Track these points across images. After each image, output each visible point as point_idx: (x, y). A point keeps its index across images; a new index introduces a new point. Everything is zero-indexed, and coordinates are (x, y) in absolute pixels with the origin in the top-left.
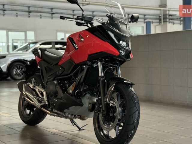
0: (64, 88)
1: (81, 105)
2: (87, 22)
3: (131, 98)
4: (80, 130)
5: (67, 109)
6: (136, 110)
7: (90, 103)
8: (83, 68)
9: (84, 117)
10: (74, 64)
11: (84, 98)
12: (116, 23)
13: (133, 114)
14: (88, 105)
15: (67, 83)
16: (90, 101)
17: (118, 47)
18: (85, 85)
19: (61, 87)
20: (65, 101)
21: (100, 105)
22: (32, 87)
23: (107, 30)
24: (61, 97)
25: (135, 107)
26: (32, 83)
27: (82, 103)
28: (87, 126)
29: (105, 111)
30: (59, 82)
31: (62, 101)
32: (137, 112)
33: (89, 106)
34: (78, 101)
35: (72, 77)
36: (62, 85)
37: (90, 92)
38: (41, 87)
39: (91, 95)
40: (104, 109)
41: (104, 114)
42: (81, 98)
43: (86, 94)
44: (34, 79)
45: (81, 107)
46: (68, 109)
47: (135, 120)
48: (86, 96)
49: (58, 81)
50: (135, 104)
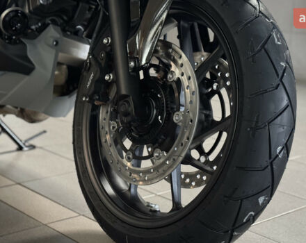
1: (25, 68)
3: (263, 47)
4: (20, 148)
7: (59, 64)
9: (35, 113)
11: (36, 41)
14: (53, 71)
16: (62, 56)
21: (108, 73)
25: (281, 87)
27: (30, 61)
28: (44, 135)
29: (131, 99)
32: (289, 110)
33: (56, 73)
37: (60, 21)
39: (64, 31)
40: (124, 92)
41: (126, 114)
42: (23, 40)
43: (45, 26)
45: (27, 78)
48: (43, 33)
50: (280, 73)
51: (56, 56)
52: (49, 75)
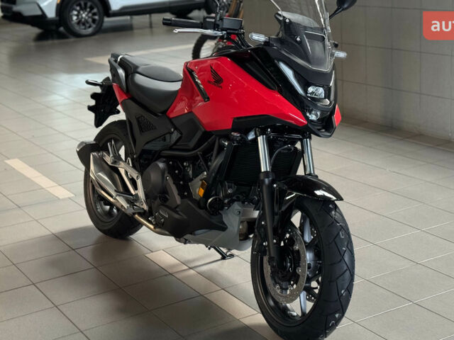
0: (181, 183)
1: (223, 228)
2: (229, 31)
3: (334, 240)
4: (224, 258)
5: (191, 234)
6: (345, 268)
7: (242, 222)
8: (224, 145)
10: (203, 130)
12: (298, 39)
13: (338, 278)
14: (239, 227)
15: (189, 166)
16: (243, 218)
17: (303, 104)
18: (230, 184)
19: (176, 179)
20: (185, 217)
21: (265, 241)
22: (109, 163)
23: (276, 61)
24: (176, 208)
25: (343, 261)
26: (109, 154)
27: (224, 224)
30: (171, 163)
31: (176, 216)
32: (348, 272)
33: (241, 227)
34: (214, 220)
35: (199, 158)
36: (177, 172)
37: (241, 197)
38: (131, 165)
39: (243, 203)
40: (272, 255)
44: (113, 142)
45: (224, 233)
46: (195, 235)
47: (343, 292)
48: (231, 207)
49: (166, 162)
50: (342, 254)
51: (240, 219)
52: (236, 229)
